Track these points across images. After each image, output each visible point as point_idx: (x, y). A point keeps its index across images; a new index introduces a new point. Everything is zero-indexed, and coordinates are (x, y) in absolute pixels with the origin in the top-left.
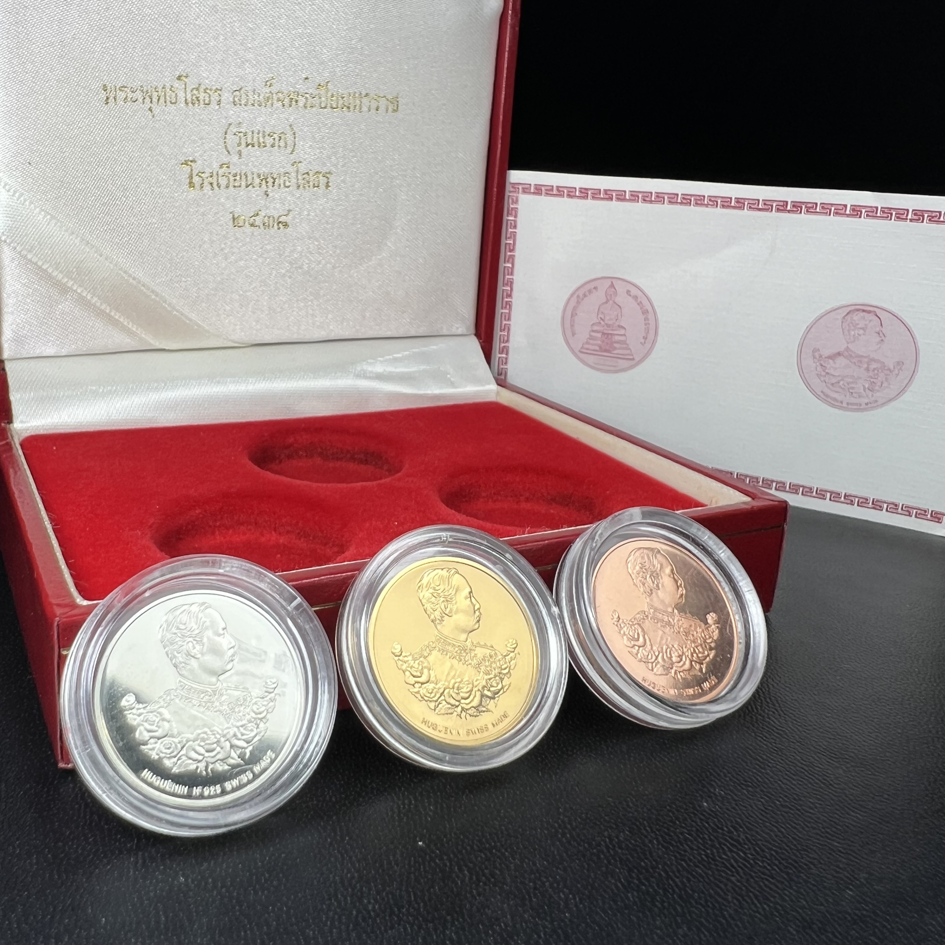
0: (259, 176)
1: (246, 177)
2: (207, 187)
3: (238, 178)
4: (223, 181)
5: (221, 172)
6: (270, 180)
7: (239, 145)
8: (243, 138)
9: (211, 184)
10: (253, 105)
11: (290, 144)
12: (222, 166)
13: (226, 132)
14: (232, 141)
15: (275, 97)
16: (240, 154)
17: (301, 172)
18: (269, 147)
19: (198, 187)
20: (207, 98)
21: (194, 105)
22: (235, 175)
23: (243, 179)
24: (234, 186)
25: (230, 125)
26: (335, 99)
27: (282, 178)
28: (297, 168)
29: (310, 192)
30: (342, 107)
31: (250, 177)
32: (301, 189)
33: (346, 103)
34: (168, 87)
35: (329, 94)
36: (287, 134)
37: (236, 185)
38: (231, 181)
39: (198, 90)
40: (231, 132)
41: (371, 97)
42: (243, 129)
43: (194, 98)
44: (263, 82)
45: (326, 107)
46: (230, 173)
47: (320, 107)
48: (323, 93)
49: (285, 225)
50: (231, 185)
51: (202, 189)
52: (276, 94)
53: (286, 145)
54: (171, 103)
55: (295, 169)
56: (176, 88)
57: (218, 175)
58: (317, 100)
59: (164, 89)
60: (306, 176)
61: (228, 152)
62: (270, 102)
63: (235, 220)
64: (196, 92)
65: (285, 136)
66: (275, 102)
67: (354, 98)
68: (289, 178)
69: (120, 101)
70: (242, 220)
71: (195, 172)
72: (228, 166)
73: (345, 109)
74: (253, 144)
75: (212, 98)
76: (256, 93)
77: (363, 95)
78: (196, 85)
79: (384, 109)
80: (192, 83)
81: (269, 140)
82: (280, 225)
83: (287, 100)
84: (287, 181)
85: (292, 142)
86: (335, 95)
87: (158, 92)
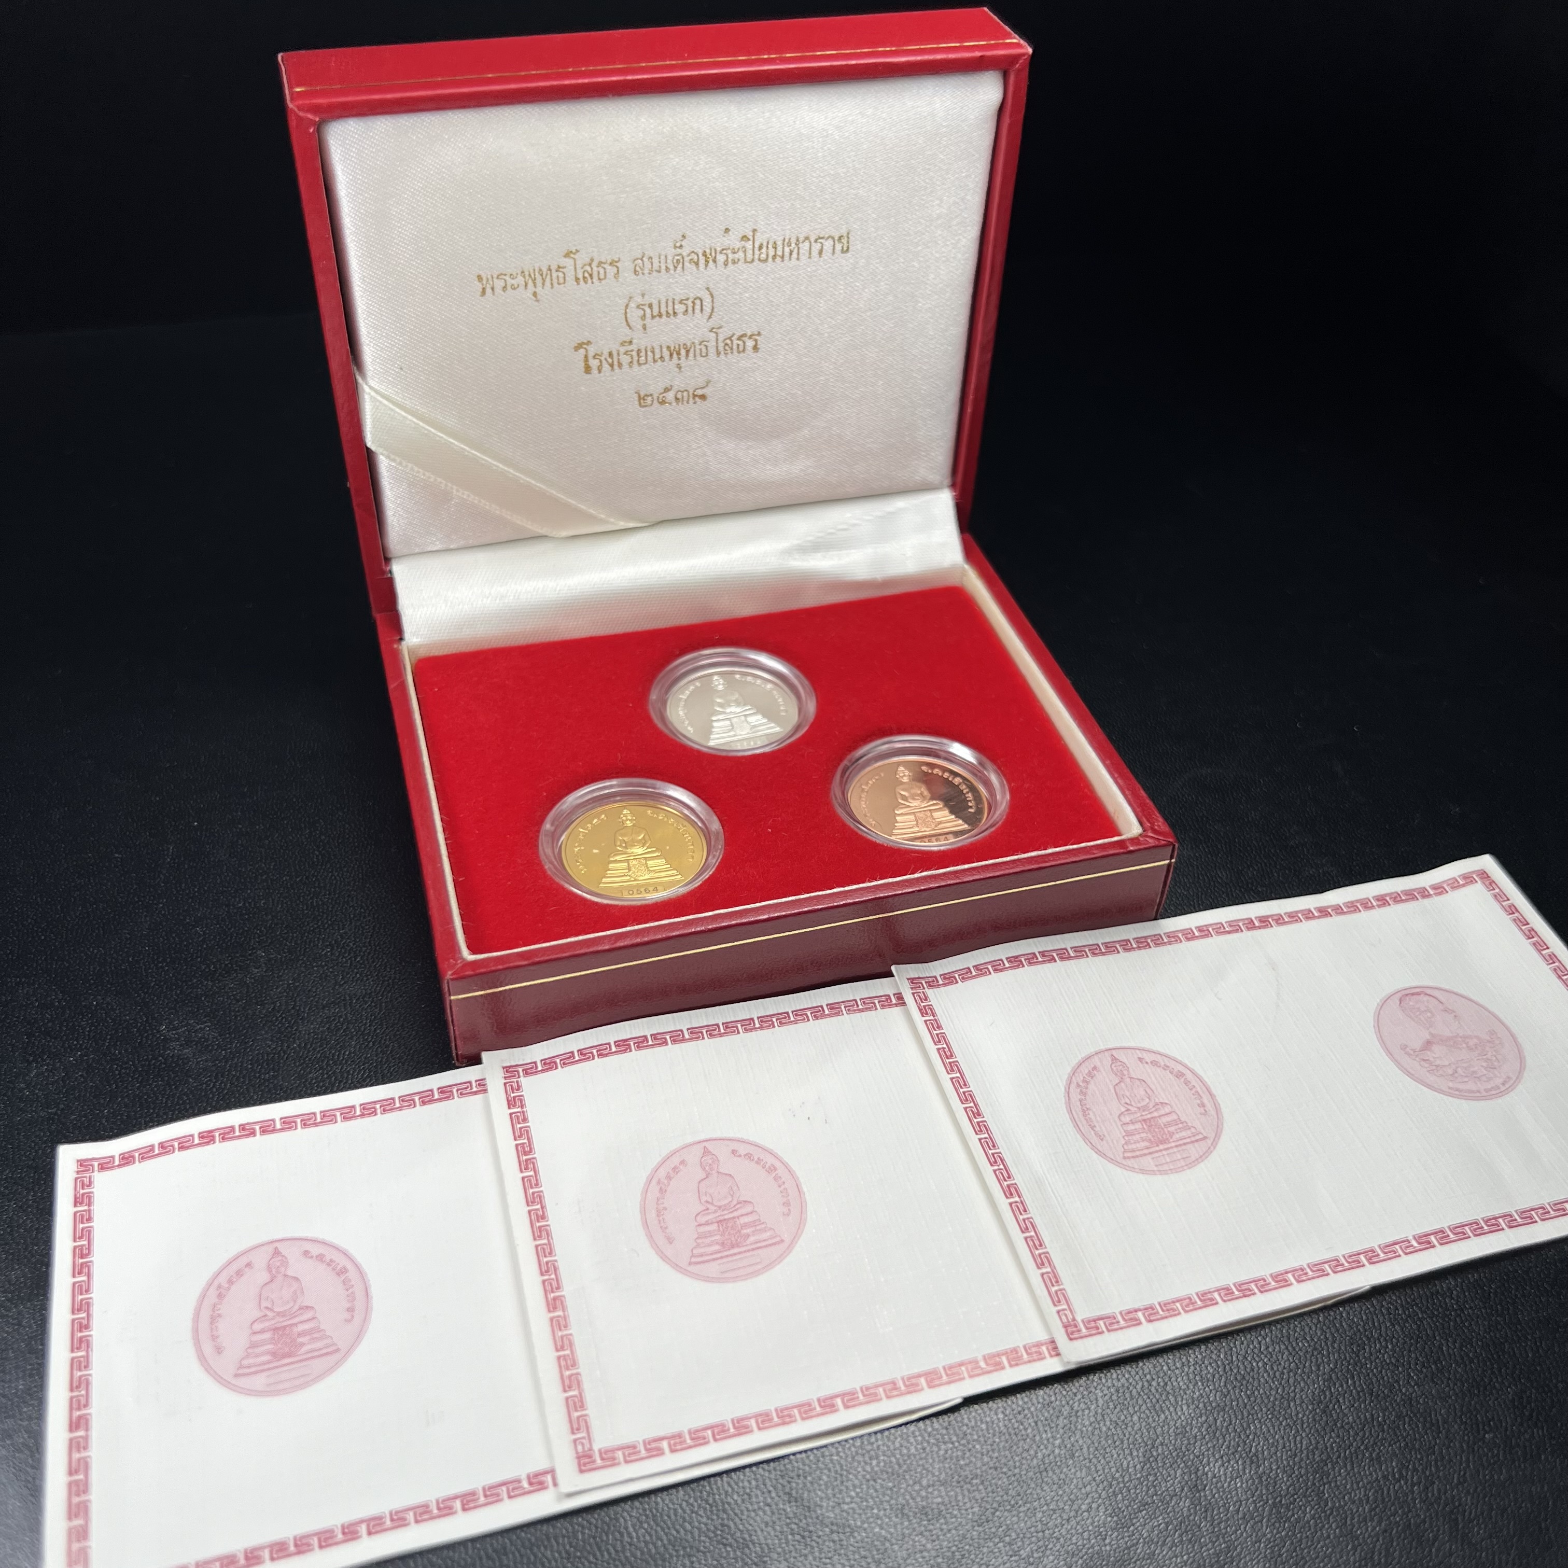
0: (668, 348)
1: (653, 352)
2: (606, 367)
3: (643, 354)
4: (625, 359)
5: (622, 350)
6: (683, 352)
7: (643, 317)
8: (648, 311)
9: (612, 365)
10: (659, 272)
11: (707, 309)
12: (623, 344)
13: (627, 306)
14: (635, 315)
15: (687, 259)
16: (644, 327)
17: (721, 338)
18: (680, 316)
19: (595, 371)
20: (602, 271)
21: (586, 282)
22: (639, 351)
23: (649, 354)
24: (640, 364)
25: (631, 298)
26: (764, 250)
27: (698, 347)
28: (716, 333)
29: (734, 358)
30: (774, 257)
31: (657, 351)
32: (722, 356)
33: (779, 253)
34: (554, 268)
35: (757, 245)
36: (703, 298)
37: (641, 362)
38: (636, 358)
39: (590, 265)
40: (632, 305)
41: (812, 240)
42: (647, 300)
43: (586, 275)
44: (672, 244)
45: (753, 261)
46: (632, 351)
47: (746, 262)
48: (749, 245)
49: (703, 397)
50: (635, 362)
51: (600, 372)
52: (689, 255)
53: (702, 310)
54: (559, 284)
55: (714, 335)
56: (564, 268)
57: (618, 354)
58: (741, 254)
59: (550, 270)
60: (728, 342)
61: (630, 328)
62: (681, 265)
63: (641, 399)
64: (588, 268)
65: (701, 301)
66: (687, 264)
67: (789, 245)
68: (706, 347)
69: (498, 290)
70: (650, 398)
71: (591, 354)
72: (631, 342)
73: (778, 259)
74: (660, 315)
75: (608, 271)
76: (663, 257)
77: (801, 239)
78: (588, 260)
79: (831, 251)
80: (582, 258)
81: (680, 308)
82: (697, 399)
83: (702, 260)
84: (704, 350)
85: (710, 306)
86: (765, 244)
87: (542, 275)
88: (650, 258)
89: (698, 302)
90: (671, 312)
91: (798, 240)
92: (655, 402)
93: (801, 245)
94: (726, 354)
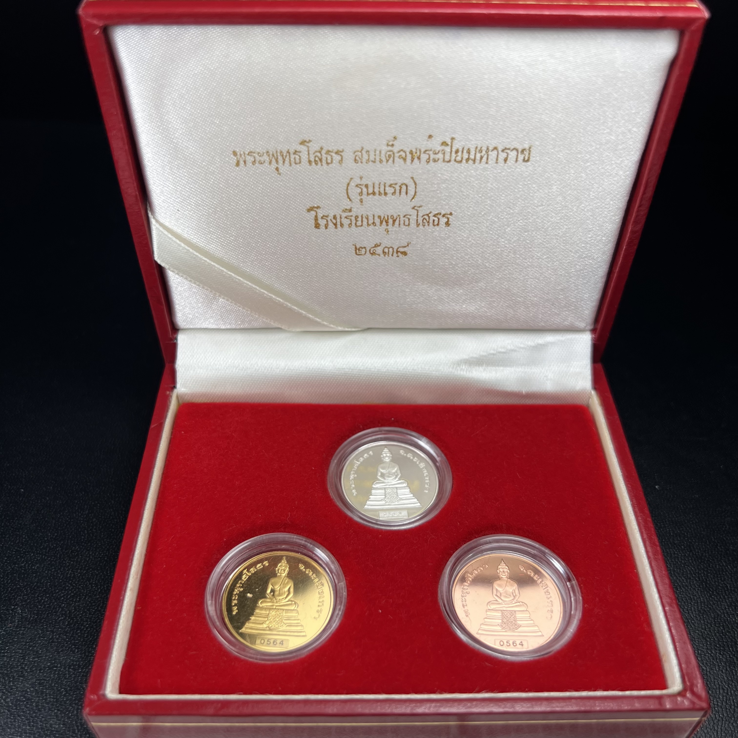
0: (379, 217)
1: (367, 219)
2: (331, 225)
3: (360, 219)
4: (346, 222)
5: (344, 215)
6: (391, 221)
7: (361, 194)
8: (365, 190)
9: (335, 225)
10: (374, 162)
11: (411, 192)
12: (345, 211)
13: (348, 184)
14: (354, 192)
15: (397, 155)
16: (361, 201)
17: (420, 214)
18: (389, 195)
19: (322, 227)
20: (329, 158)
21: (316, 164)
22: (357, 217)
23: (365, 220)
24: (356, 226)
25: (351, 179)
26: (460, 154)
27: (402, 219)
28: (417, 210)
29: (430, 229)
30: (468, 160)
31: (371, 218)
32: (421, 227)
33: (472, 157)
34: (292, 151)
35: (454, 150)
36: (408, 184)
37: (358, 224)
38: (354, 222)
39: (320, 152)
40: (353, 184)
41: (500, 150)
42: (364, 182)
43: (317, 159)
44: (385, 142)
45: (449, 161)
46: (352, 216)
47: (444, 161)
48: (448, 149)
49: (405, 253)
50: (353, 224)
51: (326, 228)
52: (399, 152)
53: (407, 193)
54: (296, 163)
55: (416, 211)
56: (300, 152)
57: (341, 218)
58: (440, 156)
59: (288, 152)
60: (426, 217)
61: (350, 200)
62: (392, 159)
63: (357, 250)
64: (319, 154)
65: (407, 186)
66: (396, 159)
67: (481, 151)
68: (409, 219)
69: (249, 164)
70: (364, 249)
71: (320, 215)
72: (350, 211)
73: (471, 162)
74: (374, 193)
75: (334, 158)
76: (378, 152)
77: (491, 149)
78: (318, 149)
79: (515, 159)
80: (314, 147)
81: (390, 190)
82: (399, 254)
83: (409, 157)
84: (407, 220)
85: (413, 190)
86: (461, 150)
87: (283, 156)
88: (368, 151)
89: (404, 187)
90: (382, 191)
91: (488, 149)
92: (368, 252)
93: (490, 153)
94: (424, 226)
